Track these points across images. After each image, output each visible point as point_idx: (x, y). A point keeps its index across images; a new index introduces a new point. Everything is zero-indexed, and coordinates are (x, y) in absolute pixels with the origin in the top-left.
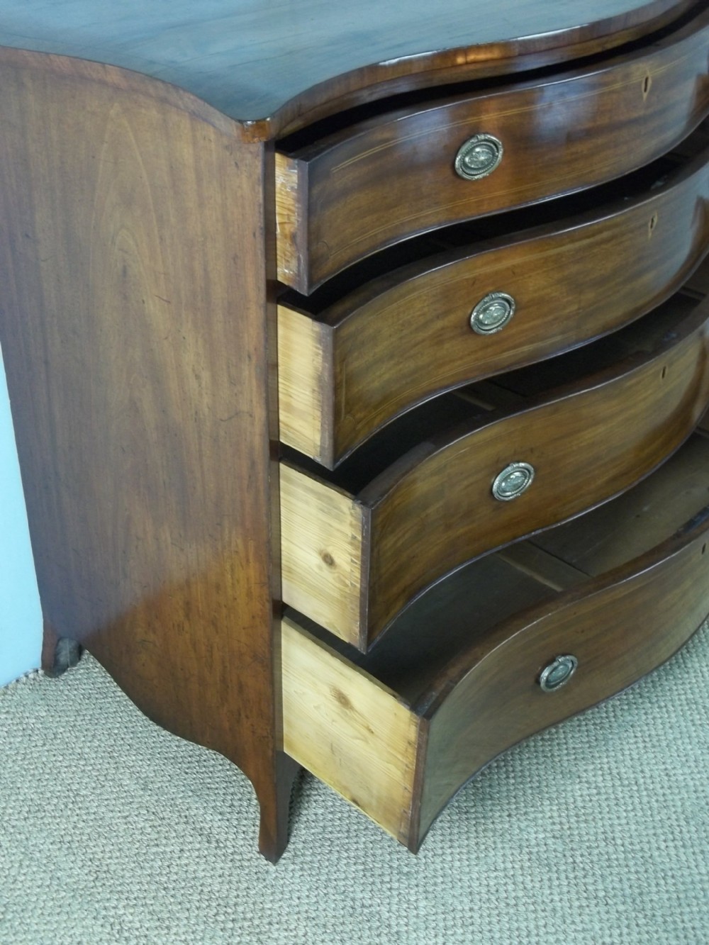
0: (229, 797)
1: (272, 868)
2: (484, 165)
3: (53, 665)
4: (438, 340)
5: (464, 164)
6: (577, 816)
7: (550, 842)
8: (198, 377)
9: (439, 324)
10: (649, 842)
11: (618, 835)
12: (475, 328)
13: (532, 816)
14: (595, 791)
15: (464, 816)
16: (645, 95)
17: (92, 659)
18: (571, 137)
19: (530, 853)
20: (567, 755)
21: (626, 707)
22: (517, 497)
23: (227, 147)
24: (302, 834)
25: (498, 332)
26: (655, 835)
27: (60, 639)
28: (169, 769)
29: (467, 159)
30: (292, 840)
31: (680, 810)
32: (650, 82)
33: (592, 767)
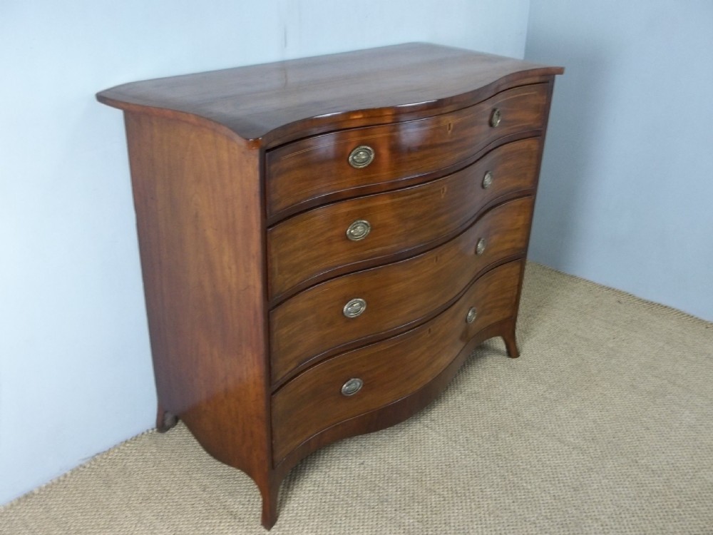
0: (248, 497)
1: (267, 533)
2: (364, 161)
3: (162, 426)
4: (329, 242)
5: (353, 160)
6: (432, 511)
7: (416, 524)
8: (230, 268)
9: (329, 234)
10: (468, 525)
11: (452, 521)
12: (349, 237)
13: (407, 511)
14: (442, 499)
15: (372, 510)
16: (450, 132)
17: (183, 424)
18: (410, 151)
19: (404, 529)
20: (430, 480)
21: (463, 457)
22: (357, 317)
23: (243, 153)
24: (285, 516)
25: (362, 240)
26: (471, 521)
27: (166, 412)
28: (218, 481)
29: (355, 158)
30: (279, 519)
31: (486, 509)
32: (452, 126)
33: (441, 487)
